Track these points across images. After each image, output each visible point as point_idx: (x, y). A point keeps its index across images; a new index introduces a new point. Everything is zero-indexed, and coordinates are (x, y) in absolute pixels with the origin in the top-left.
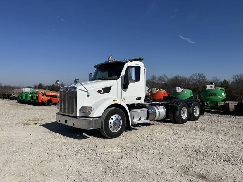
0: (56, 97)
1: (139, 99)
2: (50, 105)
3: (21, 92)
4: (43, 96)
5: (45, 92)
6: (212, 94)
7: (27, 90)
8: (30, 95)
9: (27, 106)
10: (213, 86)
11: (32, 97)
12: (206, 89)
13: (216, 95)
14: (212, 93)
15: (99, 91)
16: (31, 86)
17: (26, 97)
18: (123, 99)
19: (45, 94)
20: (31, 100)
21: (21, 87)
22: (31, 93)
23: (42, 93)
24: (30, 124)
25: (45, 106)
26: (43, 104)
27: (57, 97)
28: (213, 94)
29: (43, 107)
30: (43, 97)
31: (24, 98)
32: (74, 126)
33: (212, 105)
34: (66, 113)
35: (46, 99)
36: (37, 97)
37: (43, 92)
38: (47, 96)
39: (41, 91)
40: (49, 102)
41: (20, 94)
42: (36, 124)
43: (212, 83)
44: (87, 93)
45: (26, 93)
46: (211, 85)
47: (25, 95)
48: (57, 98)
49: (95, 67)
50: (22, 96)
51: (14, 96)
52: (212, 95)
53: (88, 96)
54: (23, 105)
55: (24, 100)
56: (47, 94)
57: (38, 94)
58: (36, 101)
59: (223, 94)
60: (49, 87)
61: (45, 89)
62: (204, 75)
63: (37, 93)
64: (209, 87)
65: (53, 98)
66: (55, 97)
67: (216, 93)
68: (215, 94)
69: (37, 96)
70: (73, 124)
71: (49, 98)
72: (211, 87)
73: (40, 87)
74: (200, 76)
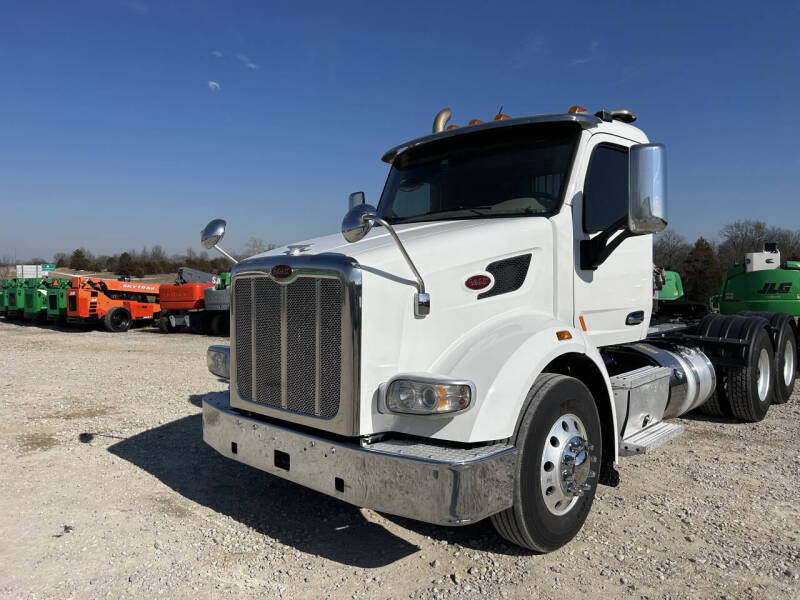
0: (143, 297)
1: (635, 318)
2: (124, 330)
3: (10, 280)
4: (94, 295)
5: (104, 280)
6: (771, 285)
7: (29, 272)
8: (44, 292)
9: (35, 333)
10: (776, 257)
11: (53, 300)
12: (749, 270)
13: (787, 290)
14: (774, 285)
15: (475, 283)
16: (47, 261)
17: (29, 299)
18: (578, 322)
19: (104, 288)
20: (51, 312)
21: (10, 262)
22: (47, 285)
23: (90, 282)
24: (57, 443)
25: (105, 333)
26: (94, 324)
27: (149, 298)
28: (776, 288)
29: (94, 337)
30: (94, 300)
31: (21, 303)
32: (340, 496)
34: (279, 407)
35: (106, 306)
36: (73, 300)
37: (96, 280)
38: (109, 293)
39: (83, 276)
40: (118, 318)
41: (5, 288)
42: (86, 438)
43: (770, 247)
44: (416, 291)
45: (27, 282)
46: (767, 255)
47: (23, 293)
48: (146, 301)
49: (386, 159)
50: (12, 296)
52: (775, 292)
53: (423, 308)
54: (20, 328)
55: (21, 311)
56: (109, 288)
57: (76, 289)
58: (70, 314)
60: (111, 261)
61: (94, 267)
63: (70, 284)
64: (762, 261)
65: (134, 303)
66: (140, 297)
67: (790, 284)
68: (785, 288)
69: (73, 293)
70: (340, 484)
71: (119, 304)
72: (768, 261)
73: (79, 262)
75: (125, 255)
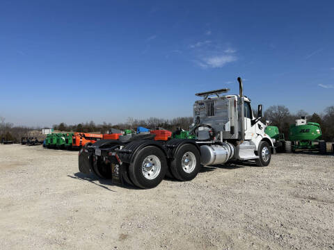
0: (96, 139)
4: (81, 138)
6: (303, 130)
8: (64, 138)
10: (305, 121)
11: (67, 141)
12: (296, 125)
17: (58, 140)
19: (84, 136)
20: (66, 145)
22: (64, 135)
23: (80, 134)
28: (305, 131)
30: (81, 140)
31: (55, 142)
33: (304, 144)
35: (85, 142)
36: (74, 140)
38: (87, 138)
41: (49, 137)
43: (303, 118)
45: (57, 135)
46: (302, 120)
47: (56, 138)
50: (52, 140)
51: (37, 141)
55: (55, 145)
56: (86, 136)
57: (76, 136)
58: (73, 145)
59: (318, 130)
60: (74, 127)
62: (286, 107)
63: (73, 135)
64: (300, 122)
65: (93, 141)
68: (308, 131)
69: (74, 138)
71: (89, 141)
72: (302, 122)
74: (280, 108)
75: (80, 125)
